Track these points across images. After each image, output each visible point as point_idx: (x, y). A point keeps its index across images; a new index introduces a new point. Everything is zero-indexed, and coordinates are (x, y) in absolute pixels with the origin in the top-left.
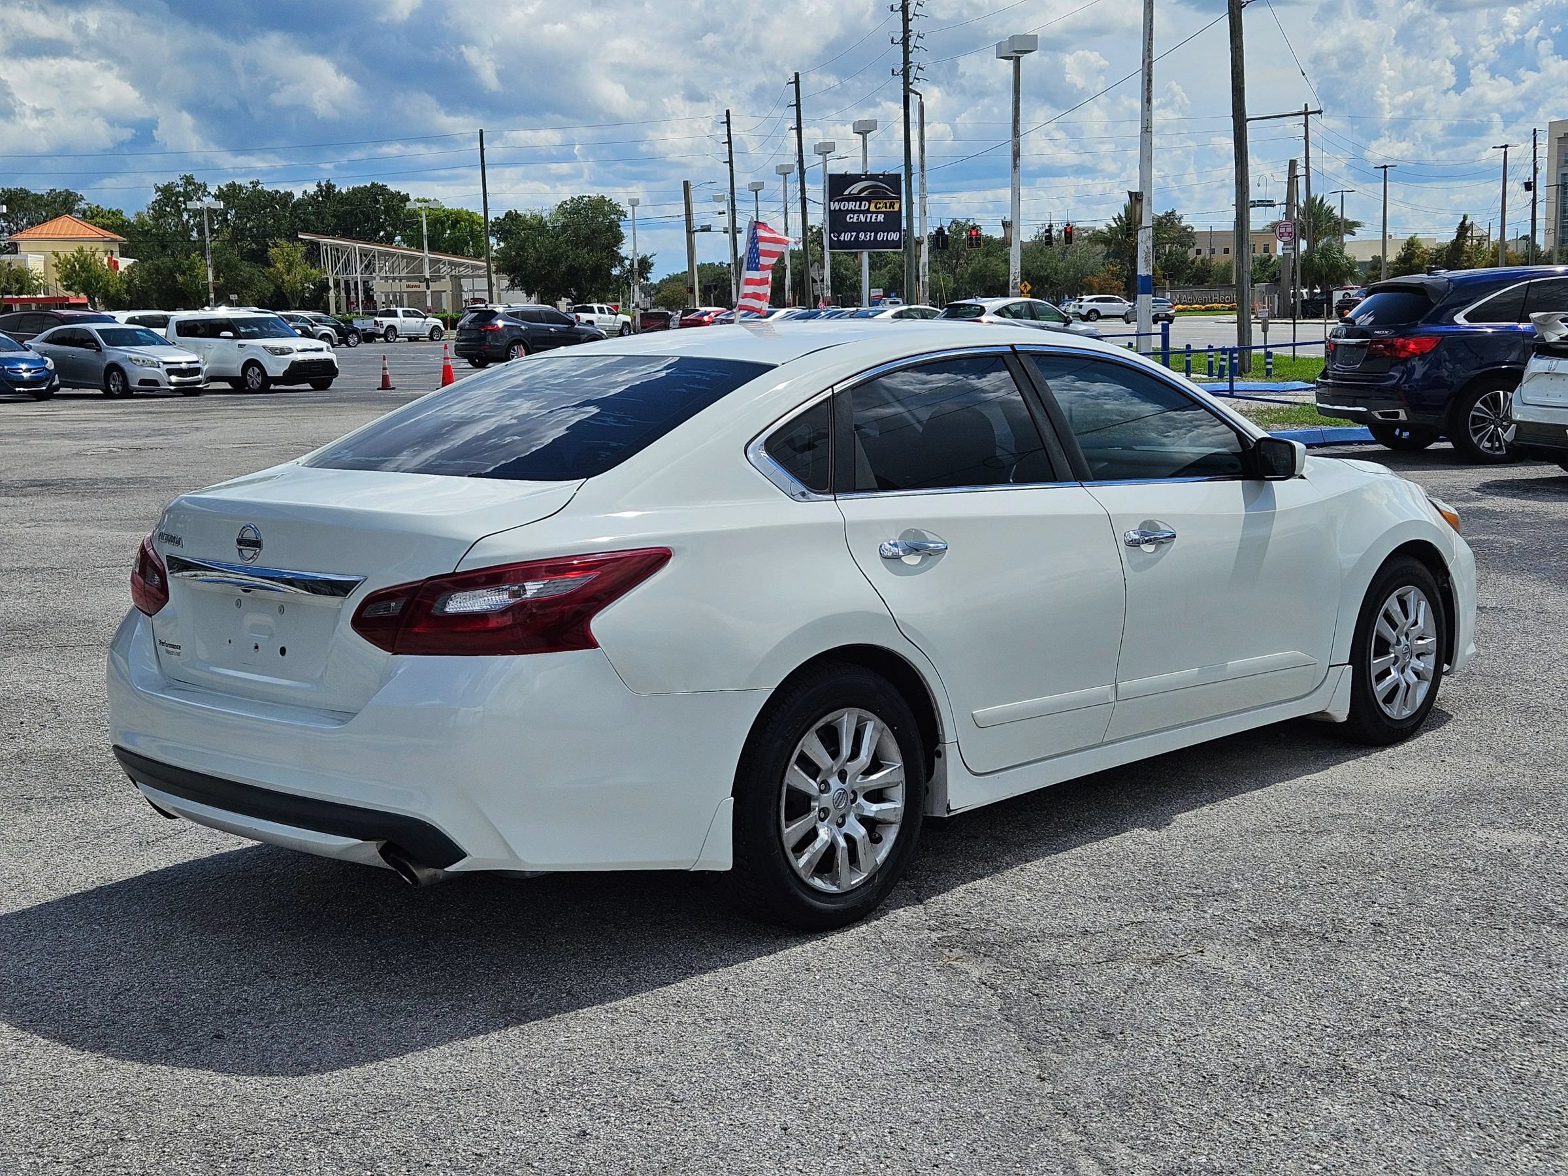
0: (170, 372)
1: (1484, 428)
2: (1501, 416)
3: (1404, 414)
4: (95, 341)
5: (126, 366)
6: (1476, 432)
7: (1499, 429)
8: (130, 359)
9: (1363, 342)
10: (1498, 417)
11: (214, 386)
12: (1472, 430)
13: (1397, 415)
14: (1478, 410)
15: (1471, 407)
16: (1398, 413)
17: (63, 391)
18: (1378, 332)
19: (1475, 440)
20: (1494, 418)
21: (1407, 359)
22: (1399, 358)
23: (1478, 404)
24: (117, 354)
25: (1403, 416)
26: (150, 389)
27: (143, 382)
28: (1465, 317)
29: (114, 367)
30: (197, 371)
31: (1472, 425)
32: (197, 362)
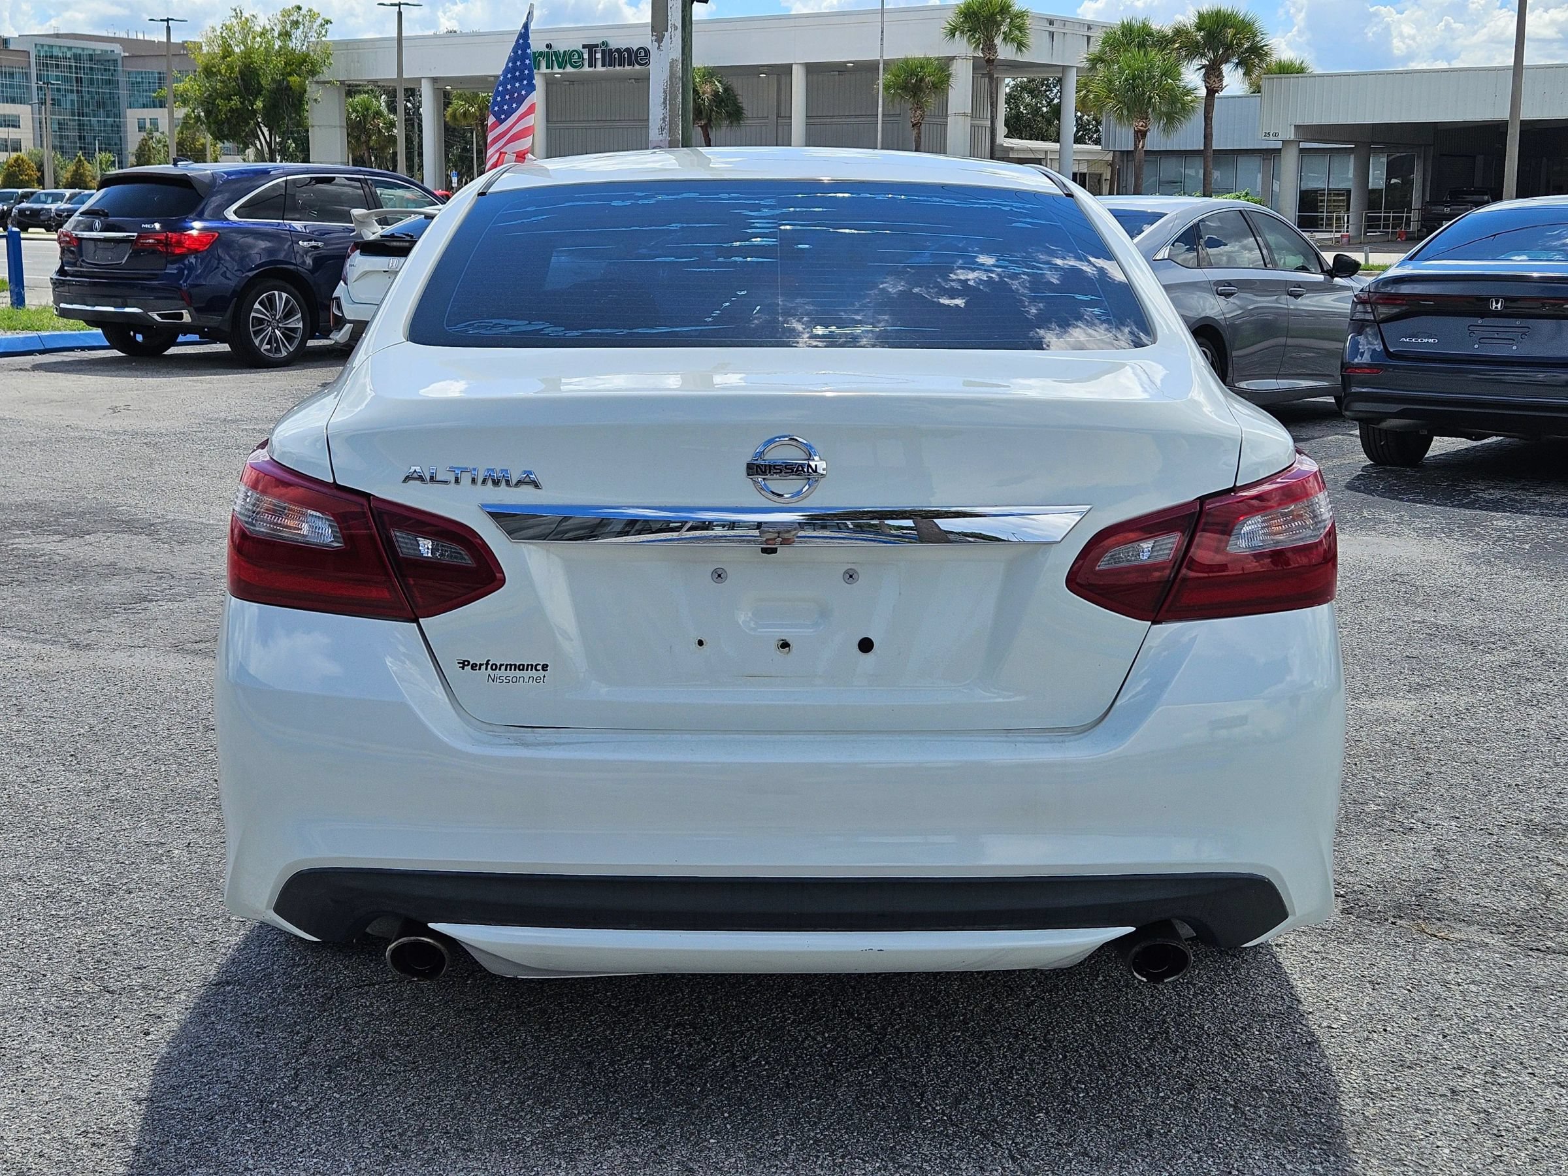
1: (262, 330)
2: (277, 318)
3: (188, 315)
6: (257, 333)
7: (276, 331)
9: (127, 236)
10: (274, 319)
12: (253, 332)
13: (181, 316)
14: (258, 311)
15: (251, 309)
16: (182, 314)
18: (146, 226)
19: (257, 342)
20: (271, 320)
21: (183, 257)
22: (173, 254)
23: (257, 306)
25: (187, 318)
28: (235, 212)
31: (253, 327)
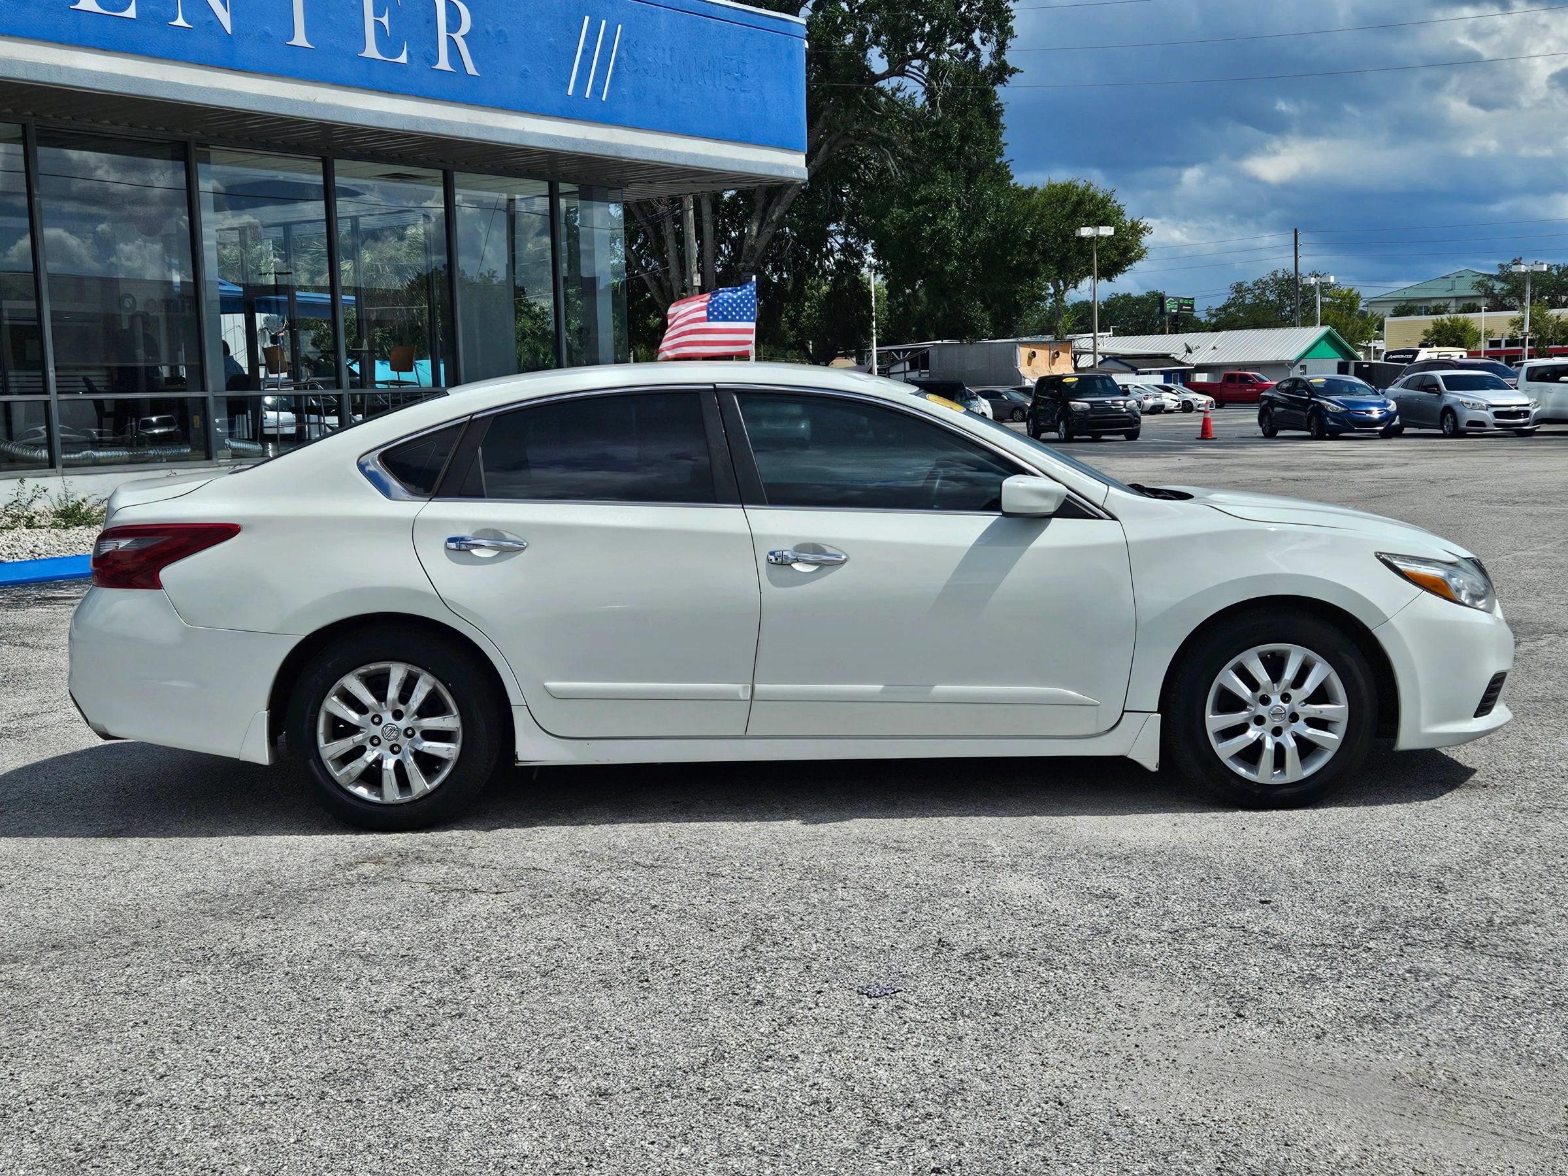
0: (1497, 415)
4: (1437, 386)
5: (1457, 408)
8: (1462, 403)
11: (1544, 428)
17: (1407, 431)
24: (1454, 397)
26: (1477, 430)
27: (1471, 423)
29: (1449, 409)
30: (1527, 413)
32: (1528, 405)
